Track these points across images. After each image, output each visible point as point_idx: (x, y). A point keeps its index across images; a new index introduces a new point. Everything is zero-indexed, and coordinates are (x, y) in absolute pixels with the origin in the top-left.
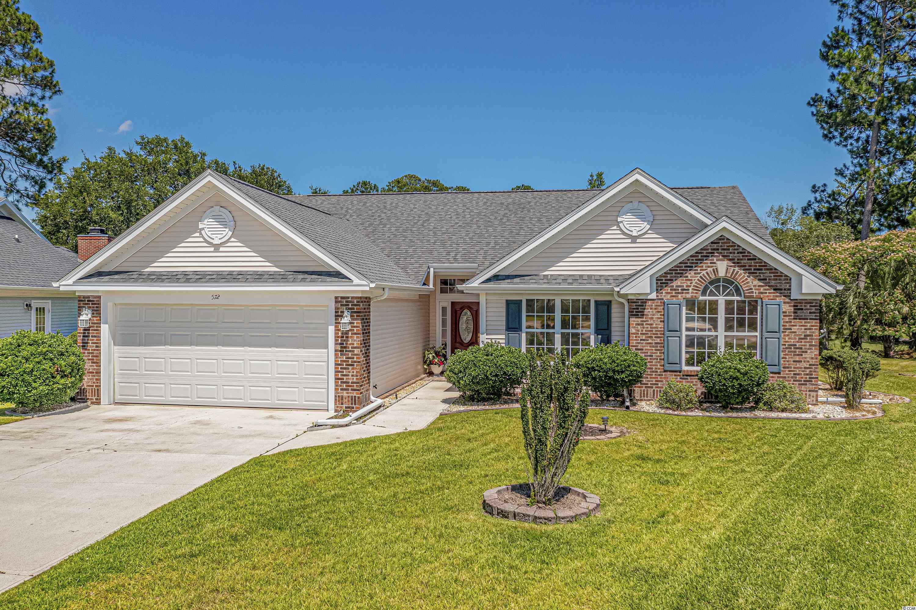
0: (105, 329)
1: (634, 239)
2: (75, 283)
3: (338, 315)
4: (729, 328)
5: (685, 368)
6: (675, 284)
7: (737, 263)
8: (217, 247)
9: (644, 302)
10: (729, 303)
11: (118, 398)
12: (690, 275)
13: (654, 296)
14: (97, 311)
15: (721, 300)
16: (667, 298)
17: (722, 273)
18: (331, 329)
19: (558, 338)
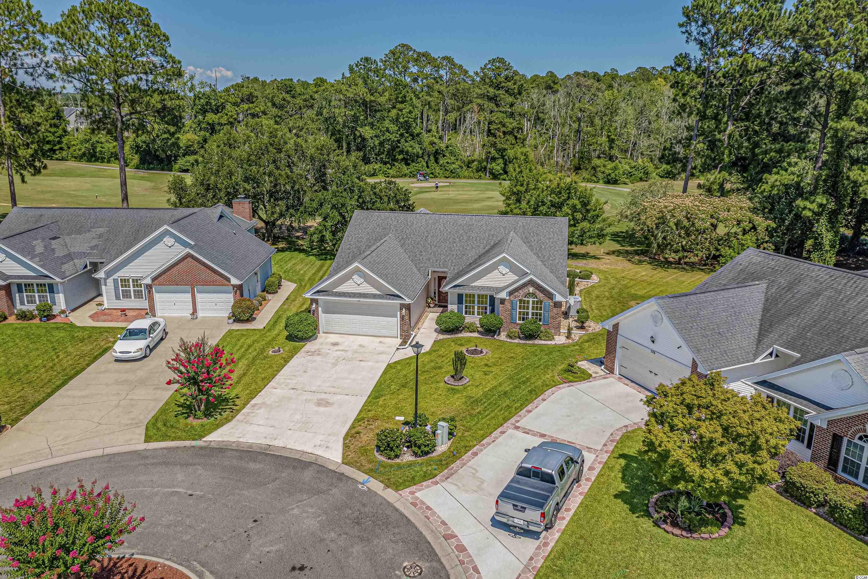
0: (320, 309)
1: (504, 275)
2: (311, 295)
3: (401, 309)
4: (533, 309)
5: (518, 322)
6: (515, 294)
7: (536, 288)
8: (359, 285)
9: (505, 299)
10: (533, 302)
11: (325, 331)
12: (520, 291)
13: (508, 298)
14: (317, 304)
15: (531, 300)
16: (512, 299)
17: (531, 292)
18: (399, 313)
19: (476, 307)
